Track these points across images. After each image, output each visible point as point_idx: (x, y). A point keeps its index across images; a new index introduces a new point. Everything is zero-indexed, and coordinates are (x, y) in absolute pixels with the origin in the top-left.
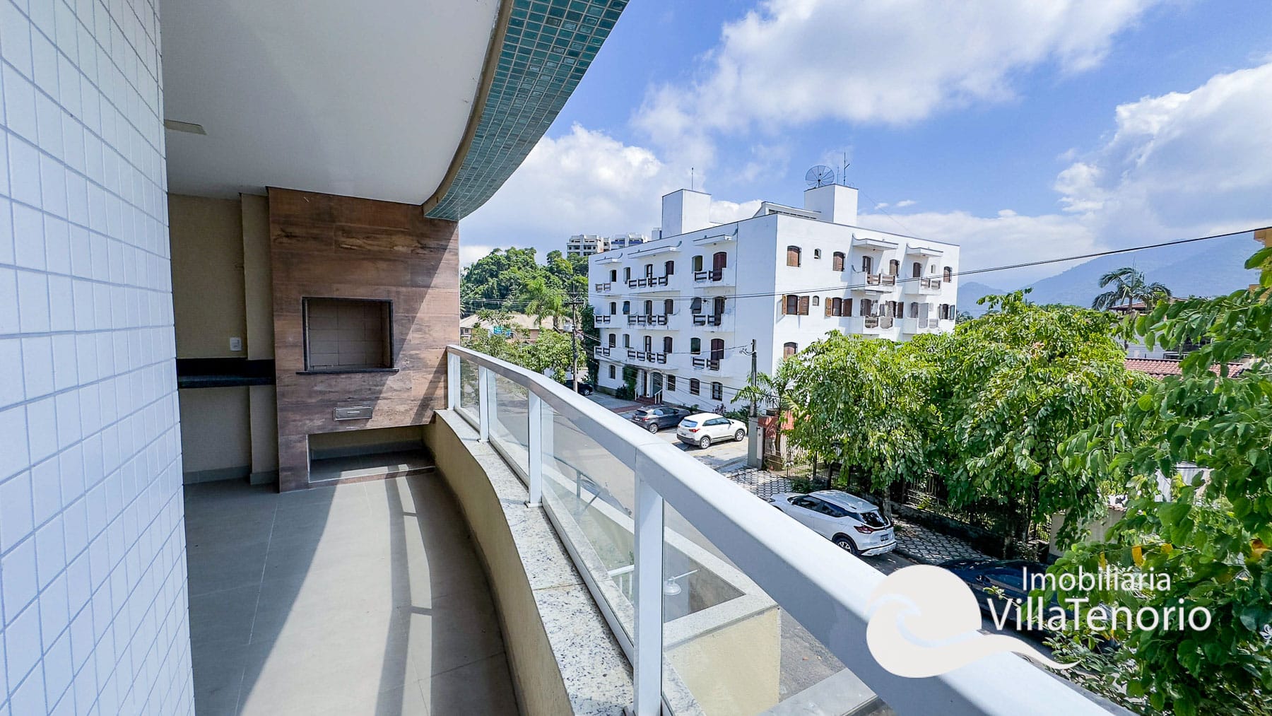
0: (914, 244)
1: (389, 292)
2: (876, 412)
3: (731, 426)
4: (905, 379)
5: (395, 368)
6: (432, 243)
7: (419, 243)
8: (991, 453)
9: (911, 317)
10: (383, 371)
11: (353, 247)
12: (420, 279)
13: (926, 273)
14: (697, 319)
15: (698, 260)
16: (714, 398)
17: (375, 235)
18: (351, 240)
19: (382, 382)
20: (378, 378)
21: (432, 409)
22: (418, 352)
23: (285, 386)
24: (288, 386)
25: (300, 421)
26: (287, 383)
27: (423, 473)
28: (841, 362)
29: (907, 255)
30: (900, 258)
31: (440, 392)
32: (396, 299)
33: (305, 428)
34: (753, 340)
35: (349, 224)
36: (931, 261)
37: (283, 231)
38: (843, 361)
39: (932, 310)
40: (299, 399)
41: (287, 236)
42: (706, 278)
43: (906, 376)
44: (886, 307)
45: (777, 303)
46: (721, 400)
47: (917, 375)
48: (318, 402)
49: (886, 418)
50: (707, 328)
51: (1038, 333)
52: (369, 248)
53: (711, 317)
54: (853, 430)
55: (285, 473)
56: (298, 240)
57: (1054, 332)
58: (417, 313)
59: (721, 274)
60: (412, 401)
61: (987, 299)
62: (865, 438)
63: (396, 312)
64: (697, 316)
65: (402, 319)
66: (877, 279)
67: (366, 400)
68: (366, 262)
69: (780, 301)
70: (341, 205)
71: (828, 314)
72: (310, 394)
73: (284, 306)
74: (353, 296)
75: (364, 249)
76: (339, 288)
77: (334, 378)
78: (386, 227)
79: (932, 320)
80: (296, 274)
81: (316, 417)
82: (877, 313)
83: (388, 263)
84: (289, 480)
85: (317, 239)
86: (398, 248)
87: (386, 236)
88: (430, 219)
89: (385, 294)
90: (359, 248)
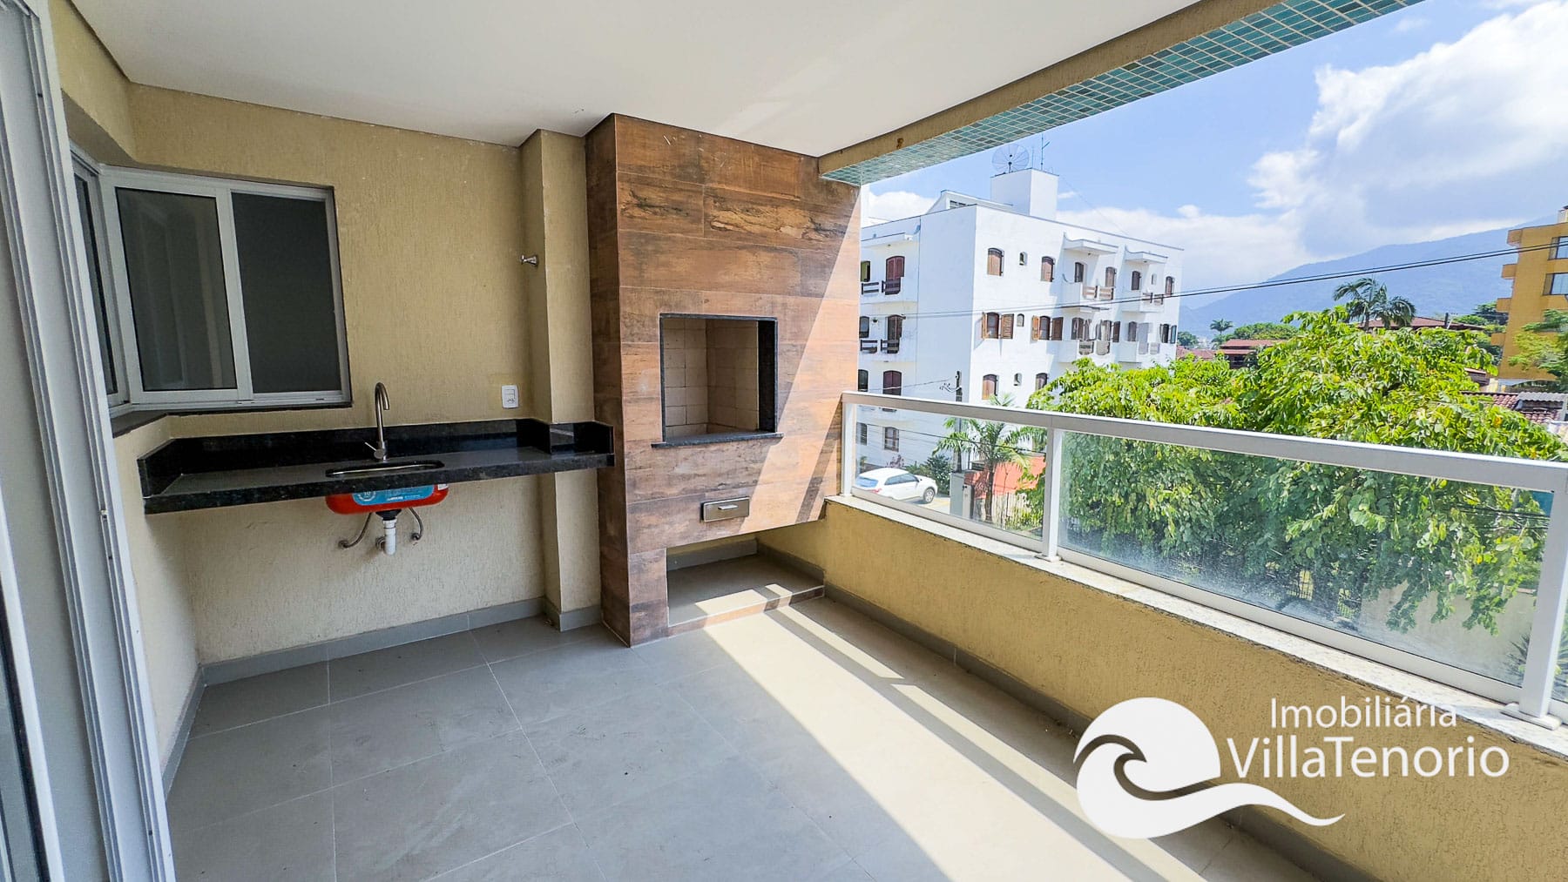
0: (1134, 247)
1: (773, 304)
2: (1151, 465)
3: (919, 484)
5: (778, 432)
6: (828, 223)
7: (812, 221)
9: (1129, 340)
10: (766, 437)
11: (729, 227)
12: (812, 284)
13: (1147, 287)
14: (864, 345)
15: (866, 267)
16: (886, 448)
17: (759, 207)
18: (729, 214)
19: (763, 455)
20: (757, 449)
21: (822, 496)
22: (807, 405)
23: (636, 469)
25: (656, 526)
26: (639, 464)
27: (809, 598)
28: (1109, 400)
29: (1127, 261)
30: (1117, 265)
31: (832, 468)
32: (782, 316)
33: (664, 538)
34: (958, 373)
35: (725, 186)
36: (1152, 269)
37: (634, 195)
38: (1113, 399)
39: (1151, 331)
40: (656, 490)
41: (640, 206)
42: (878, 290)
44: (1103, 328)
45: (976, 324)
46: (897, 450)
47: (1211, 414)
48: (680, 493)
49: (1165, 472)
50: (880, 356)
51: (1372, 358)
52: (748, 228)
53: (885, 342)
54: (1125, 488)
55: (638, 614)
56: (655, 213)
57: (1393, 358)
58: (807, 340)
59: (898, 285)
60: (799, 484)
61: (1296, 316)
62: (1141, 498)
63: (782, 339)
64: (865, 342)
65: (788, 351)
66: (1093, 291)
67: (742, 487)
68: (744, 252)
69: (979, 321)
70: (713, 153)
71: (1034, 337)
72: (670, 481)
73: (636, 330)
74: (727, 311)
75: (743, 231)
76: (709, 298)
77: (700, 452)
78: (771, 192)
79: (1152, 345)
80: (651, 273)
81: (677, 518)
82: (1092, 335)
83: (772, 254)
84: (643, 626)
85: (680, 210)
86: (785, 230)
87: (772, 209)
88: (828, 182)
89: (768, 307)
90: (737, 229)
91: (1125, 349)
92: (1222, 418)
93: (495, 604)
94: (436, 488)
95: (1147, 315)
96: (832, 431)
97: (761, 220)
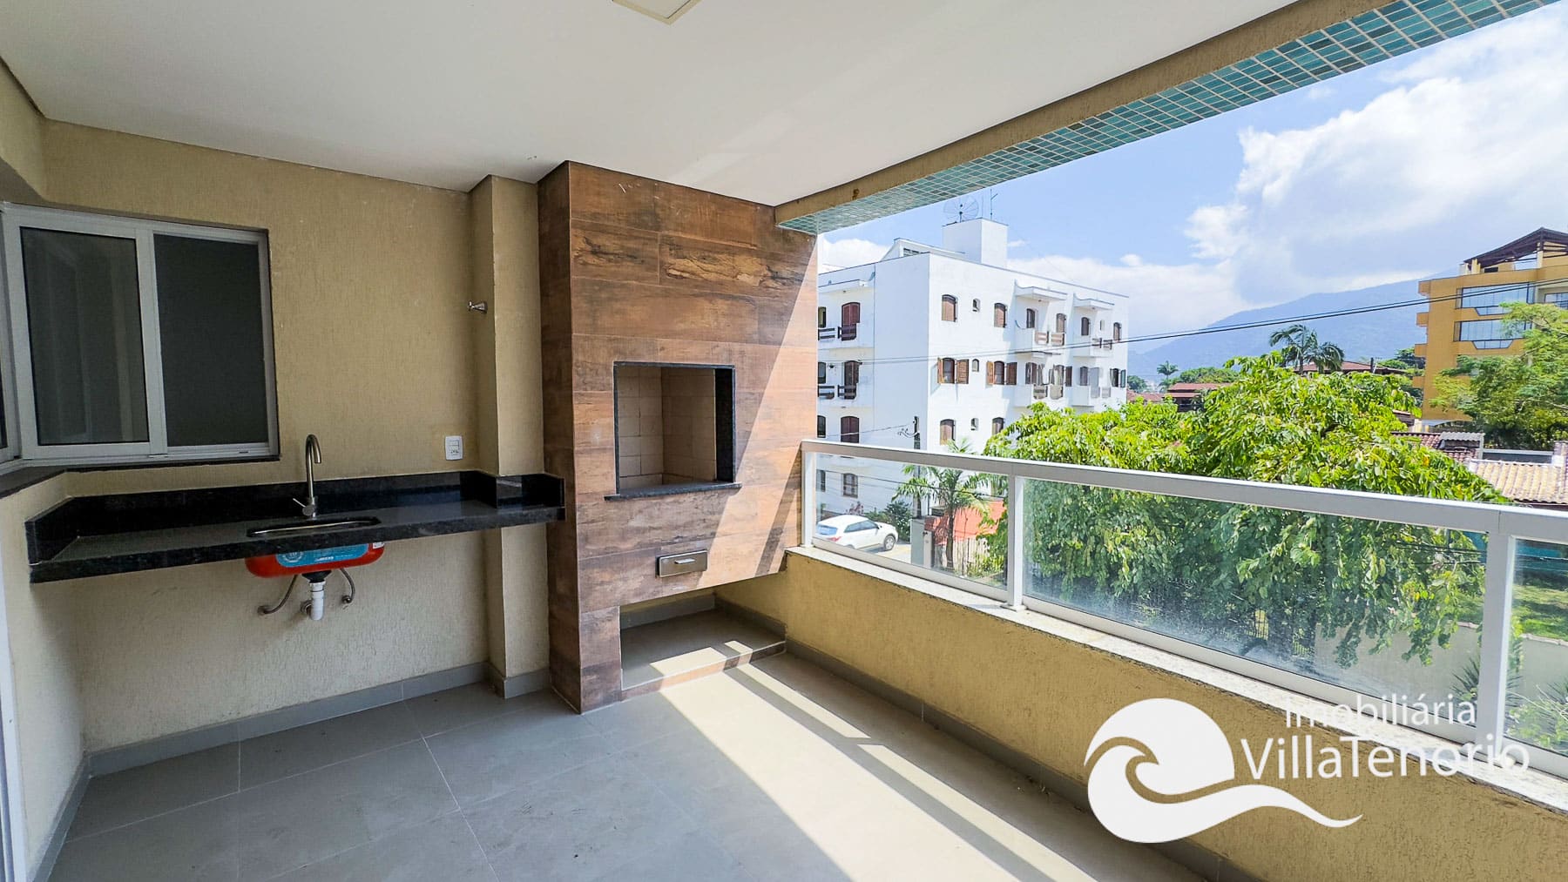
0: (1082, 294)
1: (730, 352)
2: (1107, 508)
3: (879, 531)
4: (1148, 462)
5: (737, 482)
6: (785, 271)
7: (769, 270)
8: (1266, 554)
9: (1081, 385)
10: (724, 488)
11: (685, 275)
12: (768, 331)
13: (1095, 333)
14: (821, 391)
15: (822, 312)
16: (845, 494)
17: (716, 255)
18: (685, 262)
19: (720, 506)
20: (715, 500)
21: (782, 547)
22: (766, 454)
23: (587, 522)
24: (593, 521)
25: (609, 583)
26: (590, 517)
27: (770, 654)
28: (1065, 444)
29: (1076, 308)
30: (1067, 312)
31: (792, 518)
32: (737, 364)
33: (618, 595)
34: (916, 418)
35: (681, 234)
36: (1100, 315)
37: (588, 242)
38: (1068, 442)
39: (1102, 376)
40: (609, 544)
41: (594, 253)
42: (834, 336)
43: (1149, 459)
44: (1056, 372)
45: (932, 370)
46: (856, 496)
47: (1162, 456)
48: (635, 547)
49: (1121, 514)
50: (837, 402)
52: (705, 276)
53: (842, 387)
54: (1084, 532)
55: (589, 678)
56: (610, 261)
58: (765, 388)
59: (854, 331)
60: (758, 535)
62: (1100, 541)
63: (740, 387)
64: (822, 387)
65: (747, 399)
66: (1045, 337)
67: (699, 539)
68: (701, 299)
69: (935, 366)
70: (669, 201)
71: (990, 381)
72: (623, 536)
73: (589, 379)
74: (683, 359)
75: (700, 279)
76: (665, 346)
77: (656, 504)
78: (727, 241)
79: (1103, 389)
80: (605, 320)
81: (631, 573)
82: (1046, 380)
83: (729, 302)
84: (595, 690)
85: (635, 258)
86: (743, 278)
87: (728, 257)
88: (784, 230)
89: (725, 355)
90: (693, 277)
91: (1078, 393)
92: (1173, 461)
93: (433, 670)
94: (371, 548)
95: (1097, 359)
96: (792, 480)
97: (718, 268)
